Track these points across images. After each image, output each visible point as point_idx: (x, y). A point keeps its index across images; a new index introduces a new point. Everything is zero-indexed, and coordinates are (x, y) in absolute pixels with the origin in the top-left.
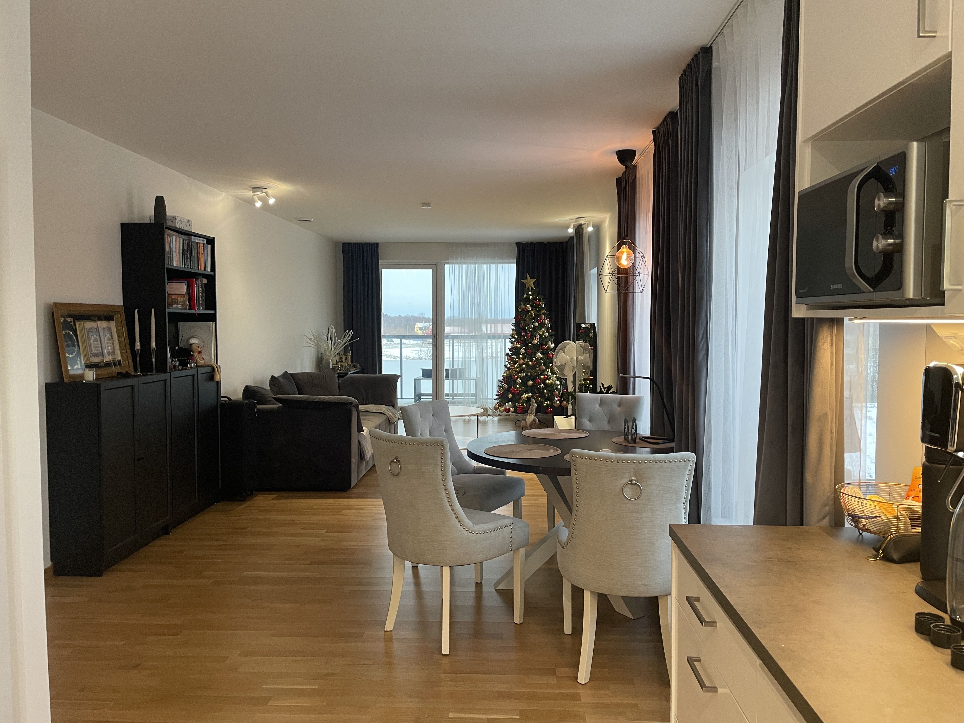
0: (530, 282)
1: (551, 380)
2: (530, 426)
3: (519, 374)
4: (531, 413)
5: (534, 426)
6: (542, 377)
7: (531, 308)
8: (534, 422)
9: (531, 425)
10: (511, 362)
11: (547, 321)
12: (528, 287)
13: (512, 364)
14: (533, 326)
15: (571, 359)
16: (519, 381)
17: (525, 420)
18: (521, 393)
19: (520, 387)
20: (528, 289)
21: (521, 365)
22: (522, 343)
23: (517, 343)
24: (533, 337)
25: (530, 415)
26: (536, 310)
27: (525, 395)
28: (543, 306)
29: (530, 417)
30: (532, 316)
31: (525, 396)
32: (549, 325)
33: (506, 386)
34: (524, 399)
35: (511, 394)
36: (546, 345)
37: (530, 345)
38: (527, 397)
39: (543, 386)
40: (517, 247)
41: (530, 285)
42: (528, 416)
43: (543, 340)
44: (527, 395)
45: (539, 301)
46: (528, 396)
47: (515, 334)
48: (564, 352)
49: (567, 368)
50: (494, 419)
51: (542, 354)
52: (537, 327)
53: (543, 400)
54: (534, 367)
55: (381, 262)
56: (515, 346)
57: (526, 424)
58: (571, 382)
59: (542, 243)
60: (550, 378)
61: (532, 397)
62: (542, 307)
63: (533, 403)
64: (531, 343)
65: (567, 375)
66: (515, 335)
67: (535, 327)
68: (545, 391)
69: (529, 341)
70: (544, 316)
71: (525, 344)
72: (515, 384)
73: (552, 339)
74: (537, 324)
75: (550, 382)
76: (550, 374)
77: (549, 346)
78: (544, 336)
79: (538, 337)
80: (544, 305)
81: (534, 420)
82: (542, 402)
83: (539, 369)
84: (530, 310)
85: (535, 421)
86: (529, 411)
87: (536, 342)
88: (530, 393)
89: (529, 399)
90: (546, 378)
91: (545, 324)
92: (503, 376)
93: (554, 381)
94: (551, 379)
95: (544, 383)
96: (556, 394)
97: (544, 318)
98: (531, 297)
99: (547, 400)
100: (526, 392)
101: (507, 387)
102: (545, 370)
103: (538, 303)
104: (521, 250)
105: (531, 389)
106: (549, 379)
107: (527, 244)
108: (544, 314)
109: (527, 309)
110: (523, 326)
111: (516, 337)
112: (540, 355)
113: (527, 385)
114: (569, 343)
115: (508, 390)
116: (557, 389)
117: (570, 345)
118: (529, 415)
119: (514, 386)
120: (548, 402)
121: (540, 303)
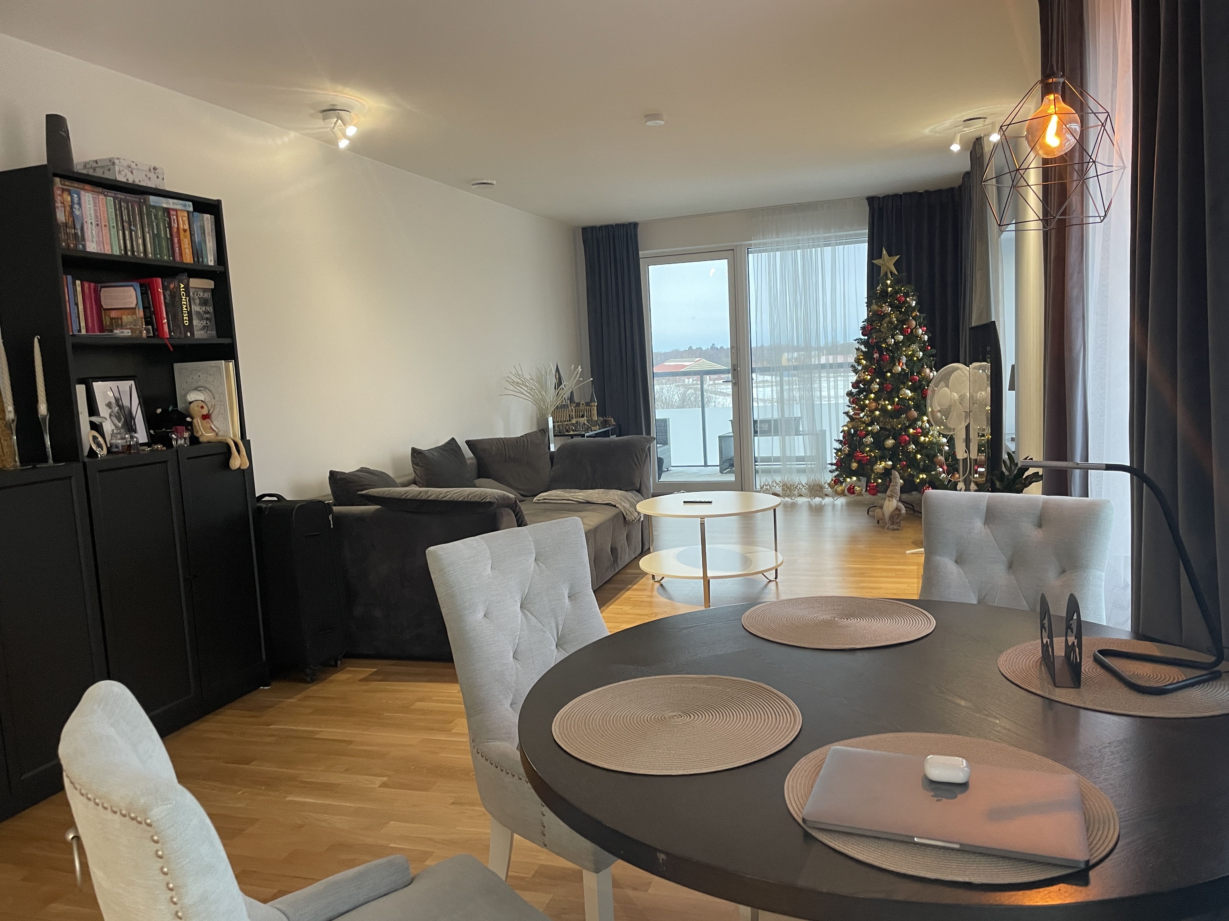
0: (888, 262)
1: (930, 436)
2: (890, 518)
3: (870, 428)
4: (891, 496)
5: (897, 519)
6: (911, 431)
7: (890, 309)
8: (898, 512)
9: (892, 517)
10: (857, 407)
11: (920, 331)
12: (884, 272)
13: (857, 410)
14: (893, 340)
15: (962, 397)
16: (869, 439)
17: (881, 507)
18: (873, 462)
19: (870, 451)
20: (886, 273)
21: (872, 411)
22: (874, 373)
23: (864, 373)
24: (894, 360)
25: (890, 499)
26: (901, 312)
27: (880, 464)
28: (914, 305)
29: (891, 503)
30: (891, 322)
31: (880, 466)
32: (926, 337)
33: (847, 449)
34: (878, 471)
35: (855, 462)
36: (919, 373)
37: (889, 374)
38: (885, 469)
39: (914, 447)
40: (869, 204)
41: (888, 268)
42: (887, 501)
43: (914, 365)
44: (883, 464)
45: (907, 295)
46: (886, 467)
47: (862, 357)
48: (947, 386)
49: (954, 415)
50: (835, 502)
51: (911, 392)
52: (901, 342)
53: (915, 473)
54: (896, 414)
55: (643, 255)
56: (862, 378)
57: (883, 514)
58: (962, 441)
59: (915, 193)
60: (928, 433)
61: (894, 467)
62: (910, 306)
63: (895, 478)
64: (890, 371)
65: (954, 429)
66: (861, 359)
67: (899, 342)
68: (919, 456)
69: (887, 368)
70: (914, 322)
71: (879, 373)
72: (861, 444)
73: (931, 362)
74: (902, 337)
75: (927, 439)
76: (927, 425)
77: (925, 376)
78: (915, 359)
79: (904, 359)
80: (914, 302)
81: (897, 509)
82: (913, 476)
83: (907, 417)
84: (887, 313)
85: (900, 511)
86: (888, 493)
87: (900, 369)
88: (889, 460)
89: (887, 472)
90: (919, 433)
91: (918, 337)
92: (843, 431)
93: (936, 438)
94: (930, 434)
95: (916, 441)
96: (940, 461)
97: (914, 325)
98: (890, 289)
99: (922, 471)
100: (882, 458)
101: (849, 451)
102: (916, 420)
103: (903, 299)
104: (877, 210)
105: (893, 454)
106: (926, 434)
107: (887, 197)
108: (914, 318)
109: (882, 312)
110: (876, 343)
111: (864, 362)
112: (908, 392)
113: (885, 447)
114: (957, 369)
115: (850, 456)
116: (940, 451)
117: (959, 370)
118: (887, 499)
119: (861, 448)
120: (925, 476)
121: (908, 299)
